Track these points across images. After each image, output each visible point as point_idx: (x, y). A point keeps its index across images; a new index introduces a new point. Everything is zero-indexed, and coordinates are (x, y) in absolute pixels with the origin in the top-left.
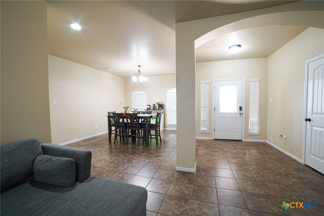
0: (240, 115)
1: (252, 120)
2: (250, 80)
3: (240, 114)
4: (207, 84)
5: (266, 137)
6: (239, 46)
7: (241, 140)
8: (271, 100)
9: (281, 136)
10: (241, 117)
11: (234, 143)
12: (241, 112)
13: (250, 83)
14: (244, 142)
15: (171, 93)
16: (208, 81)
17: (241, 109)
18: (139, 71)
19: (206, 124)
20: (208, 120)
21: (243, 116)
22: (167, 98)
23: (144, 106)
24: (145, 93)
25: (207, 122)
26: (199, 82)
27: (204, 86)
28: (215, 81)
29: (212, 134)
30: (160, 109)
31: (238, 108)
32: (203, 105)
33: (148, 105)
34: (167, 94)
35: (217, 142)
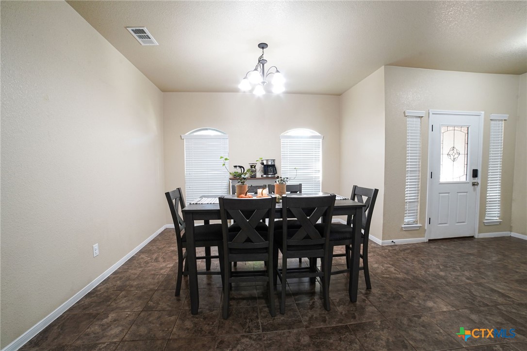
0: (473, 187)
1: (491, 195)
2: (493, 116)
3: (474, 184)
4: (419, 119)
5: (511, 227)
7: (473, 237)
10: (475, 190)
12: (476, 180)
13: (492, 122)
14: (478, 239)
15: (298, 137)
16: (422, 113)
17: (475, 173)
18: (262, 61)
19: (414, 210)
20: (419, 200)
21: (478, 188)
22: (282, 150)
23: (221, 169)
24: (222, 134)
25: (416, 204)
26: (404, 113)
27: (413, 125)
28: (433, 114)
29: (425, 230)
30: (270, 176)
31: (470, 173)
32: (411, 168)
33: (238, 168)
34: (282, 140)
35: (433, 246)
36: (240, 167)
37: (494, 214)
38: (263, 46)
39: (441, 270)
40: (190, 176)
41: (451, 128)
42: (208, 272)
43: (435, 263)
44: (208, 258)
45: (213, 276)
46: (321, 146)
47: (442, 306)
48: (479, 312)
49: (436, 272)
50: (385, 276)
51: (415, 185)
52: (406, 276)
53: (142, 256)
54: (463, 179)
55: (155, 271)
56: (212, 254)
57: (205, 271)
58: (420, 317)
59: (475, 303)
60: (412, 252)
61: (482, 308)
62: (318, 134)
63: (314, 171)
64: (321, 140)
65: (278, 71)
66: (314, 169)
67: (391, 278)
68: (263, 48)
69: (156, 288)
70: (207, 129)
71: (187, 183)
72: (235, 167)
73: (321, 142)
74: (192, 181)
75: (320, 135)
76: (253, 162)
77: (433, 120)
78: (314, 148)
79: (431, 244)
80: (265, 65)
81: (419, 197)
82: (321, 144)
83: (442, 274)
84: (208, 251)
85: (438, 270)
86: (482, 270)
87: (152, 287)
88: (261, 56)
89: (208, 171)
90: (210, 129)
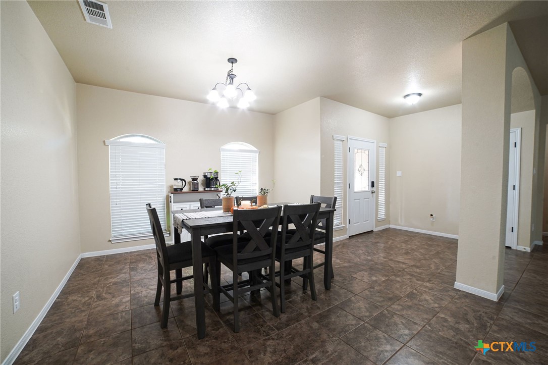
0: (372, 194)
1: (380, 199)
2: (380, 144)
3: (373, 192)
4: (341, 142)
5: (390, 221)
6: (420, 95)
7: (372, 231)
8: (399, 173)
9: (432, 215)
10: (373, 196)
11: (366, 236)
12: (373, 189)
13: (380, 148)
14: (376, 232)
15: (231, 151)
16: (344, 138)
17: (373, 185)
18: (231, 76)
19: (339, 214)
20: (342, 205)
21: (375, 194)
22: (222, 163)
23: (156, 182)
24: (157, 143)
25: (341, 209)
26: (333, 136)
27: (338, 145)
28: (350, 139)
29: (347, 229)
30: (213, 189)
31: (370, 184)
32: (337, 180)
33: (179, 181)
34: (222, 153)
35: (353, 240)
36: (182, 180)
37: (382, 214)
38: (232, 61)
39: (368, 256)
40: (116, 191)
41: (360, 151)
42: (180, 296)
43: (361, 252)
44: (180, 279)
45: (185, 300)
46: (257, 160)
47: (381, 278)
48: (399, 276)
49: (365, 258)
50: (337, 267)
51: (340, 191)
52: (349, 264)
53: (71, 298)
54: (367, 189)
55: (109, 310)
56: (184, 275)
57: (176, 296)
58: (374, 288)
59: (395, 271)
60: (343, 246)
61: (399, 273)
62: (254, 149)
63: (251, 184)
64: (257, 154)
65: (249, 89)
66: (251, 182)
67: (342, 268)
68: (232, 63)
69: (130, 328)
70: (134, 136)
71: (112, 199)
72: (176, 179)
73: (257, 156)
74: (118, 196)
75: (256, 149)
76: (195, 174)
77: (351, 143)
78: (251, 162)
79: (351, 240)
80: (234, 79)
81: (343, 204)
82: (257, 158)
83: (369, 258)
84: (179, 273)
85: (366, 256)
86: (388, 251)
87: (122, 328)
88: (231, 71)
89: (140, 185)
90: (137, 136)
